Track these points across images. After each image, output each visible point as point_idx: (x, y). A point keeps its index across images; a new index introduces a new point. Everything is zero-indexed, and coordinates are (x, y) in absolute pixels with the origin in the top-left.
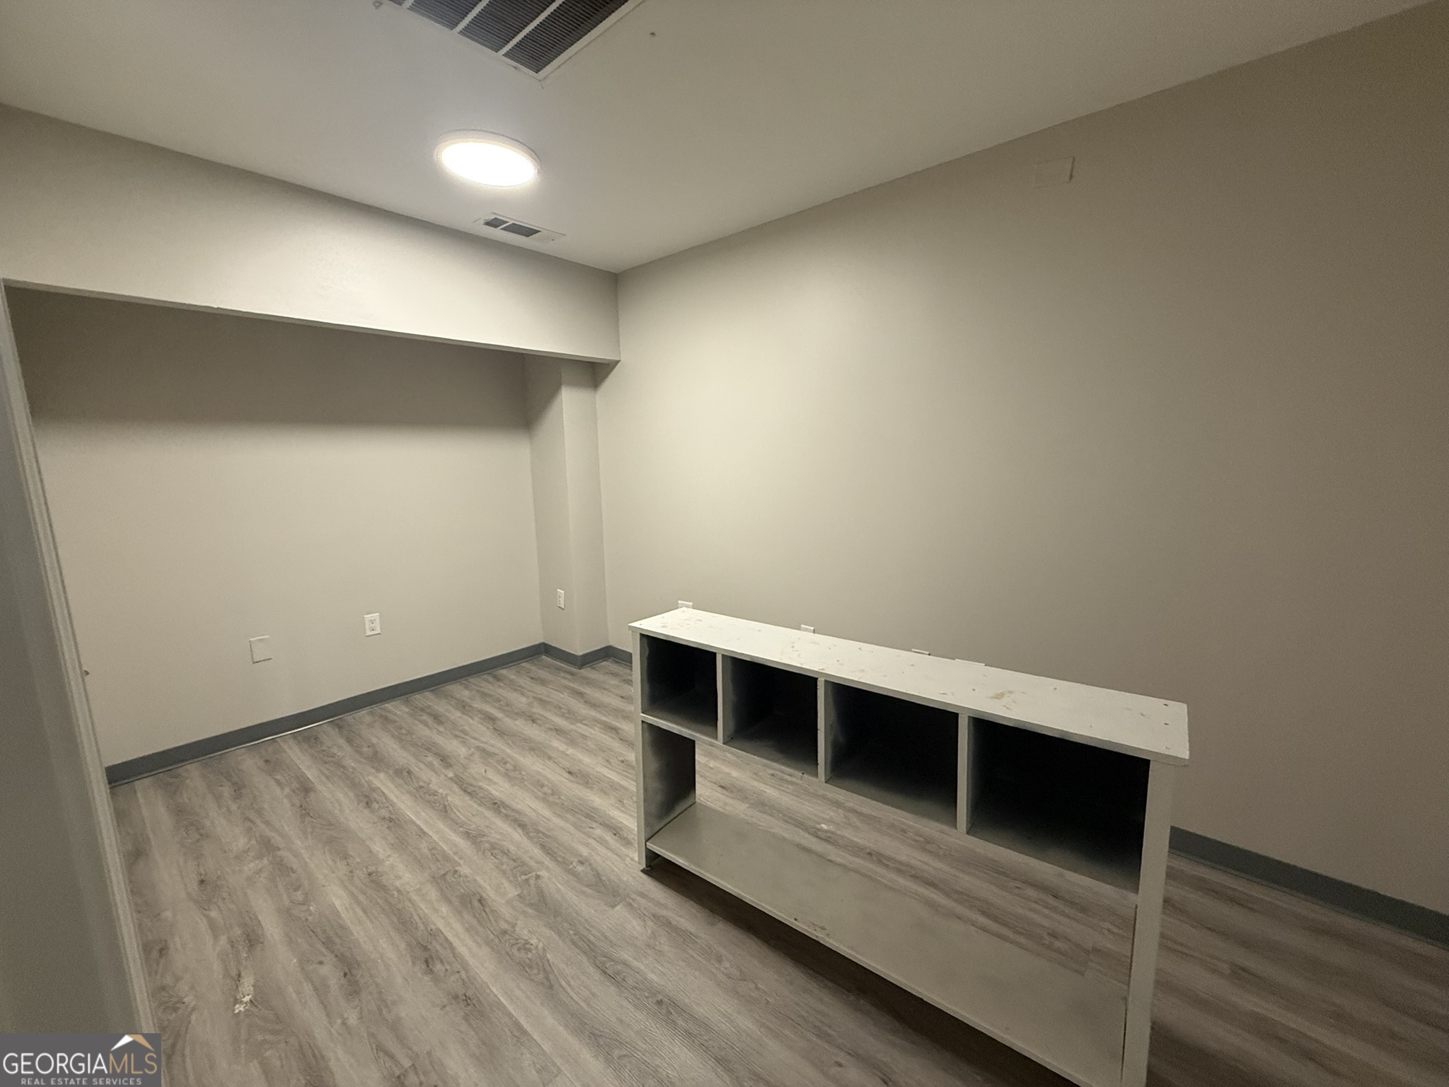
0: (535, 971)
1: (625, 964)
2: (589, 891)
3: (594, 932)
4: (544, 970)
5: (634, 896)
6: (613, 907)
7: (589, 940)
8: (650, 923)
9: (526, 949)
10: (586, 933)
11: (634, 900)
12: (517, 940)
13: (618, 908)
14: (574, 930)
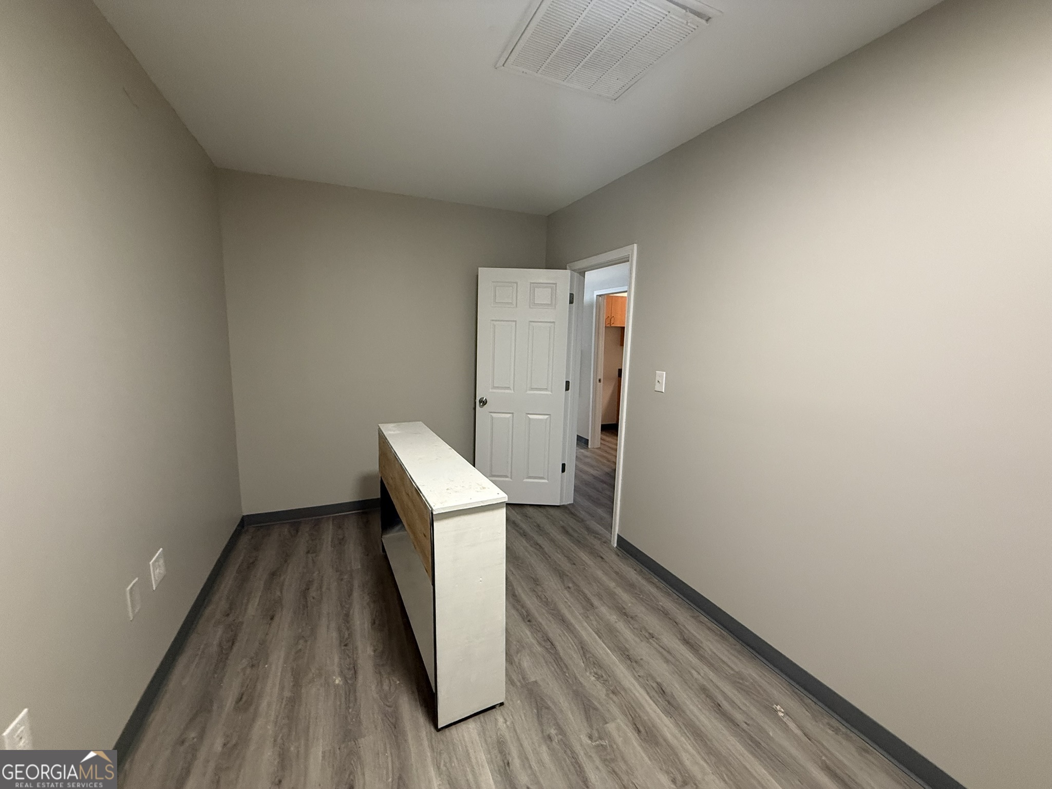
0: (591, 659)
1: (540, 644)
2: (550, 704)
3: (553, 669)
4: (586, 658)
5: (518, 684)
6: (536, 682)
7: (557, 665)
8: (516, 660)
9: (598, 675)
10: (558, 670)
11: (520, 681)
12: (604, 683)
13: (533, 679)
14: (566, 675)
